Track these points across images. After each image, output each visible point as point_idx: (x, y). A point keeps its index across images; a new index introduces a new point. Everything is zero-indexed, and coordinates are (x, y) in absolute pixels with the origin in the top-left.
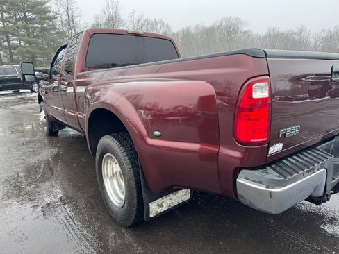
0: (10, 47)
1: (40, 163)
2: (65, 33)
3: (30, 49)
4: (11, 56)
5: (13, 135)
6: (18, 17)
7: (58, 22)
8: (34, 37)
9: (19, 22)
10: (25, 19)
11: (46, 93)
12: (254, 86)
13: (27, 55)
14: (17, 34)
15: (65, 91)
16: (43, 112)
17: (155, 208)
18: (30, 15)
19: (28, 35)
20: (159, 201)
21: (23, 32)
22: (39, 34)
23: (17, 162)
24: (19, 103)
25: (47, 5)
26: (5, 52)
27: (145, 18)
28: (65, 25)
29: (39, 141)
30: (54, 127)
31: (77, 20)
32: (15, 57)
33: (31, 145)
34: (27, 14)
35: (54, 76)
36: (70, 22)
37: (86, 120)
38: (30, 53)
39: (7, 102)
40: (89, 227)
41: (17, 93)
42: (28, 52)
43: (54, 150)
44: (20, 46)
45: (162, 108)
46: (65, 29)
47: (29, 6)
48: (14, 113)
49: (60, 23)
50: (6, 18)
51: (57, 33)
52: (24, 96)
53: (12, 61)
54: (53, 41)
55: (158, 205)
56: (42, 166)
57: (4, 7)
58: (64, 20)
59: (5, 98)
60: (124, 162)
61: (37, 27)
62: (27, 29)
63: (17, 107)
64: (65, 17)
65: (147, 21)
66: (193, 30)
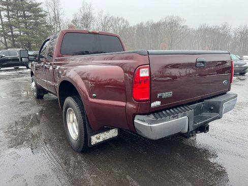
0: (13, 36)
1: (30, 115)
2: (52, 26)
3: (27, 37)
4: (14, 43)
5: (13, 98)
6: (19, 14)
7: (47, 18)
8: (30, 29)
9: (20, 18)
10: (25, 16)
11: (36, 70)
12: (140, 70)
13: (24, 42)
14: (18, 26)
15: (48, 69)
16: (34, 82)
17: (95, 140)
18: (27, 13)
19: (26, 28)
20: (97, 135)
21: (23, 25)
22: (34, 27)
23: (16, 115)
24: (18, 76)
25: (40, 6)
26: (10, 39)
27: (110, 16)
28: (53, 20)
29: (30, 102)
30: (41, 92)
31: (61, 17)
32: (16, 43)
33: (25, 104)
34: (26, 12)
35: (41, 59)
36: (56, 19)
37: (58, 87)
38: (27, 40)
39: (9, 76)
40: (57, 152)
41: (17, 69)
42: (25, 40)
43: (40, 108)
44: (20, 35)
45: (101, 80)
46: (52, 23)
47: (27, 7)
48: (15, 83)
49: (49, 19)
50: (11, 15)
51: (47, 26)
52: (21, 71)
53: (14, 46)
54: (43, 32)
55: (97, 138)
56: (32, 117)
57: (10, 7)
58: (51, 17)
59: (9, 72)
60: (78, 112)
61: (32, 22)
62: (26, 23)
63: (16, 79)
64: (52, 15)
65: (112, 18)
66: (145, 25)
